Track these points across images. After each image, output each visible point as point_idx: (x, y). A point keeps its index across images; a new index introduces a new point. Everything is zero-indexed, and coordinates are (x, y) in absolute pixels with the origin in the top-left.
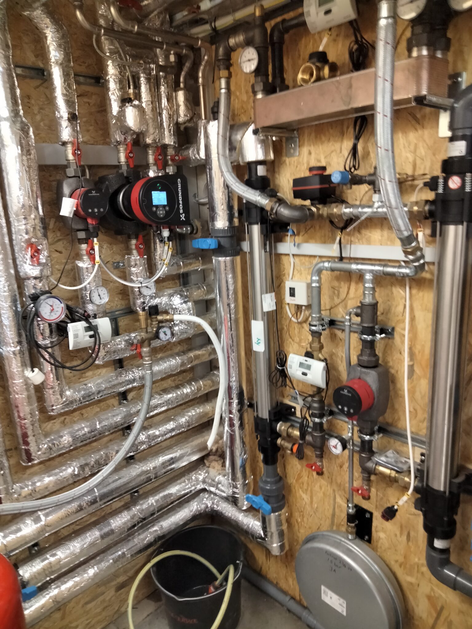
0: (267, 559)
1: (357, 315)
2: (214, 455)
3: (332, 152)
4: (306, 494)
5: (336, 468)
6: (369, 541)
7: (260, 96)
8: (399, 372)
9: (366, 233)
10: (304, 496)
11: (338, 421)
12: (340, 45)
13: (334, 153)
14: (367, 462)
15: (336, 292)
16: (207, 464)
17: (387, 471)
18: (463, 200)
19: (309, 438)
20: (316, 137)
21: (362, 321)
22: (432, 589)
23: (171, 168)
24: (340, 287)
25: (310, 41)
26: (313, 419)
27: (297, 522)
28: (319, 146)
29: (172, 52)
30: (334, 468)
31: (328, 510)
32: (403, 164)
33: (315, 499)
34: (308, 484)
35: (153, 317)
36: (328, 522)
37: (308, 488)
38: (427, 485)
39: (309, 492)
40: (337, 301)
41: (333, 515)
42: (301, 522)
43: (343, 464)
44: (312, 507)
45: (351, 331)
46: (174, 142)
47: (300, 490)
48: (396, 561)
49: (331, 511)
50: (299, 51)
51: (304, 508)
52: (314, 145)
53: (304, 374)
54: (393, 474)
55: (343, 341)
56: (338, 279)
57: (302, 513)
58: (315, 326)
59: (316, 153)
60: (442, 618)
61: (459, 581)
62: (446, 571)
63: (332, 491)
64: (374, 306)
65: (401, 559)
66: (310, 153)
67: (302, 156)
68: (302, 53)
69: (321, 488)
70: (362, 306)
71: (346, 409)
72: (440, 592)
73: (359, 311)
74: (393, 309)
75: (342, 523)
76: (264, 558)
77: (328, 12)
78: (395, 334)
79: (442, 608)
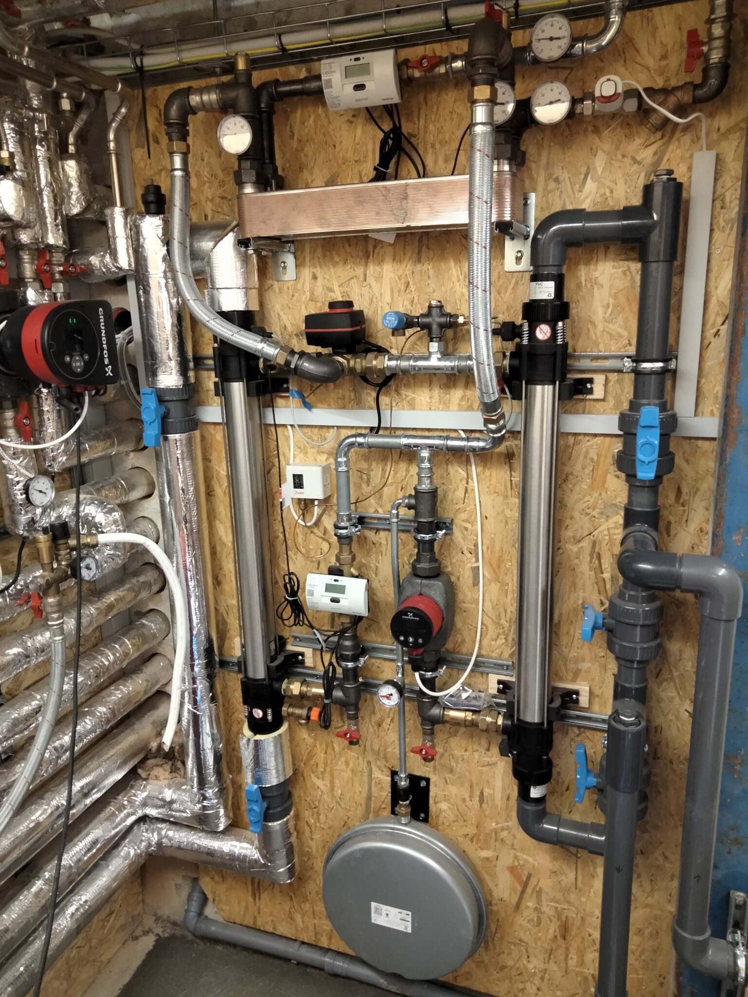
0: (255, 900)
1: (410, 507)
2: (155, 757)
3: (352, 278)
4: (323, 780)
5: (371, 729)
6: (426, 820)
7: (249, 189)
8: (461, 579)
9: (408, 394)
10: (319, 783)
11: (373, 660)
12: (359, 132)
13: (355, 280)
14: (431, 709)
15: (365, 477)
16: (144, 775)
17: (461, 715)
18: (554, 355)
19: (338, 694)
20: (325, 256)
21: (417, 515)
22: (516, 857)
23: (61, 285)
24: (370, 469)
25: (310, 117)
26: (344, 664)
27: (308, 825)
28: (329, 269)
29: (65, 95)
30: (368, 729)
31: (360, 792)
32: (458, 302)
33: (337, 783)
34: (326, 763)
35: (62, 541)
36: (360, 811)
37: (325, 769)
38: (518, 719)
39: (327, 776)
40: (366, 489)
41: (369, 798)
42: (315, 823)
43: (383, 721)
44: (333, 797)
45: (399, 531)
46: (64, 243)
47: (312, 775)
48: (466, 836)
49: (365, 794)
50: (291, 127)
51: (319, 801)
52: (321, 267)
53: (334, 600)
54: (469, 716)
55: (377, 545)
56: (367, 458)
57: (316, 810)
58: (346, 528)
59: (324, 278)
60: (529, 890)
61: (563, 833)
62: (545, 826)
63: (366, 764)
64: (433, 493)
65: (472, 830)
66: (315, 277)
67: (301, 281)
68: (296, 132)
69: (347, 764)
70: (418, 493)
71: (411, 640)
72: (525, 856)
73: (413, 501)
74: (450, 494)
75: (383, 806)
76: (250, 899)
77: (359, 87)
78: (454, 527)
79: (529, 876)
